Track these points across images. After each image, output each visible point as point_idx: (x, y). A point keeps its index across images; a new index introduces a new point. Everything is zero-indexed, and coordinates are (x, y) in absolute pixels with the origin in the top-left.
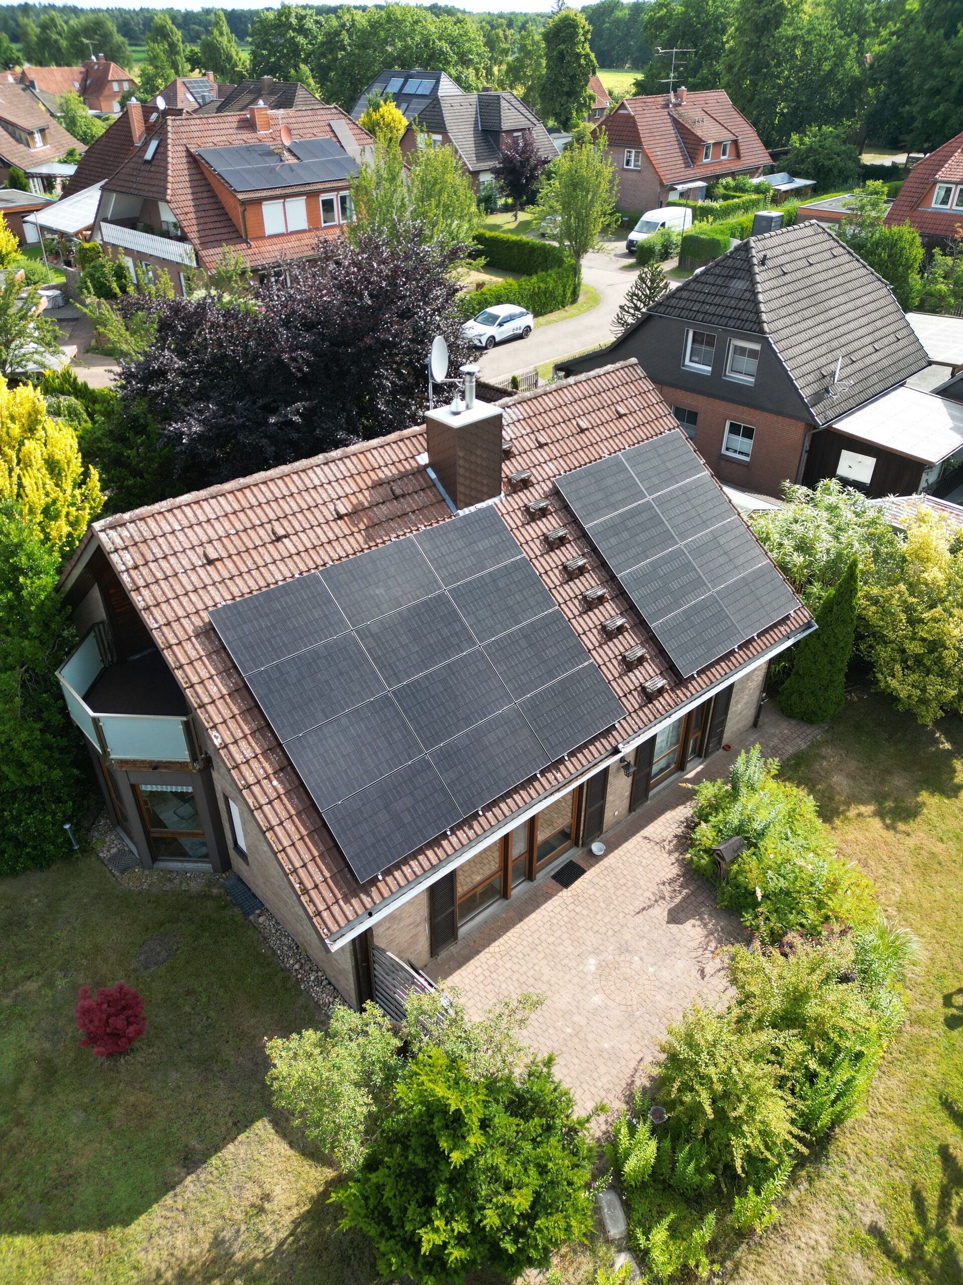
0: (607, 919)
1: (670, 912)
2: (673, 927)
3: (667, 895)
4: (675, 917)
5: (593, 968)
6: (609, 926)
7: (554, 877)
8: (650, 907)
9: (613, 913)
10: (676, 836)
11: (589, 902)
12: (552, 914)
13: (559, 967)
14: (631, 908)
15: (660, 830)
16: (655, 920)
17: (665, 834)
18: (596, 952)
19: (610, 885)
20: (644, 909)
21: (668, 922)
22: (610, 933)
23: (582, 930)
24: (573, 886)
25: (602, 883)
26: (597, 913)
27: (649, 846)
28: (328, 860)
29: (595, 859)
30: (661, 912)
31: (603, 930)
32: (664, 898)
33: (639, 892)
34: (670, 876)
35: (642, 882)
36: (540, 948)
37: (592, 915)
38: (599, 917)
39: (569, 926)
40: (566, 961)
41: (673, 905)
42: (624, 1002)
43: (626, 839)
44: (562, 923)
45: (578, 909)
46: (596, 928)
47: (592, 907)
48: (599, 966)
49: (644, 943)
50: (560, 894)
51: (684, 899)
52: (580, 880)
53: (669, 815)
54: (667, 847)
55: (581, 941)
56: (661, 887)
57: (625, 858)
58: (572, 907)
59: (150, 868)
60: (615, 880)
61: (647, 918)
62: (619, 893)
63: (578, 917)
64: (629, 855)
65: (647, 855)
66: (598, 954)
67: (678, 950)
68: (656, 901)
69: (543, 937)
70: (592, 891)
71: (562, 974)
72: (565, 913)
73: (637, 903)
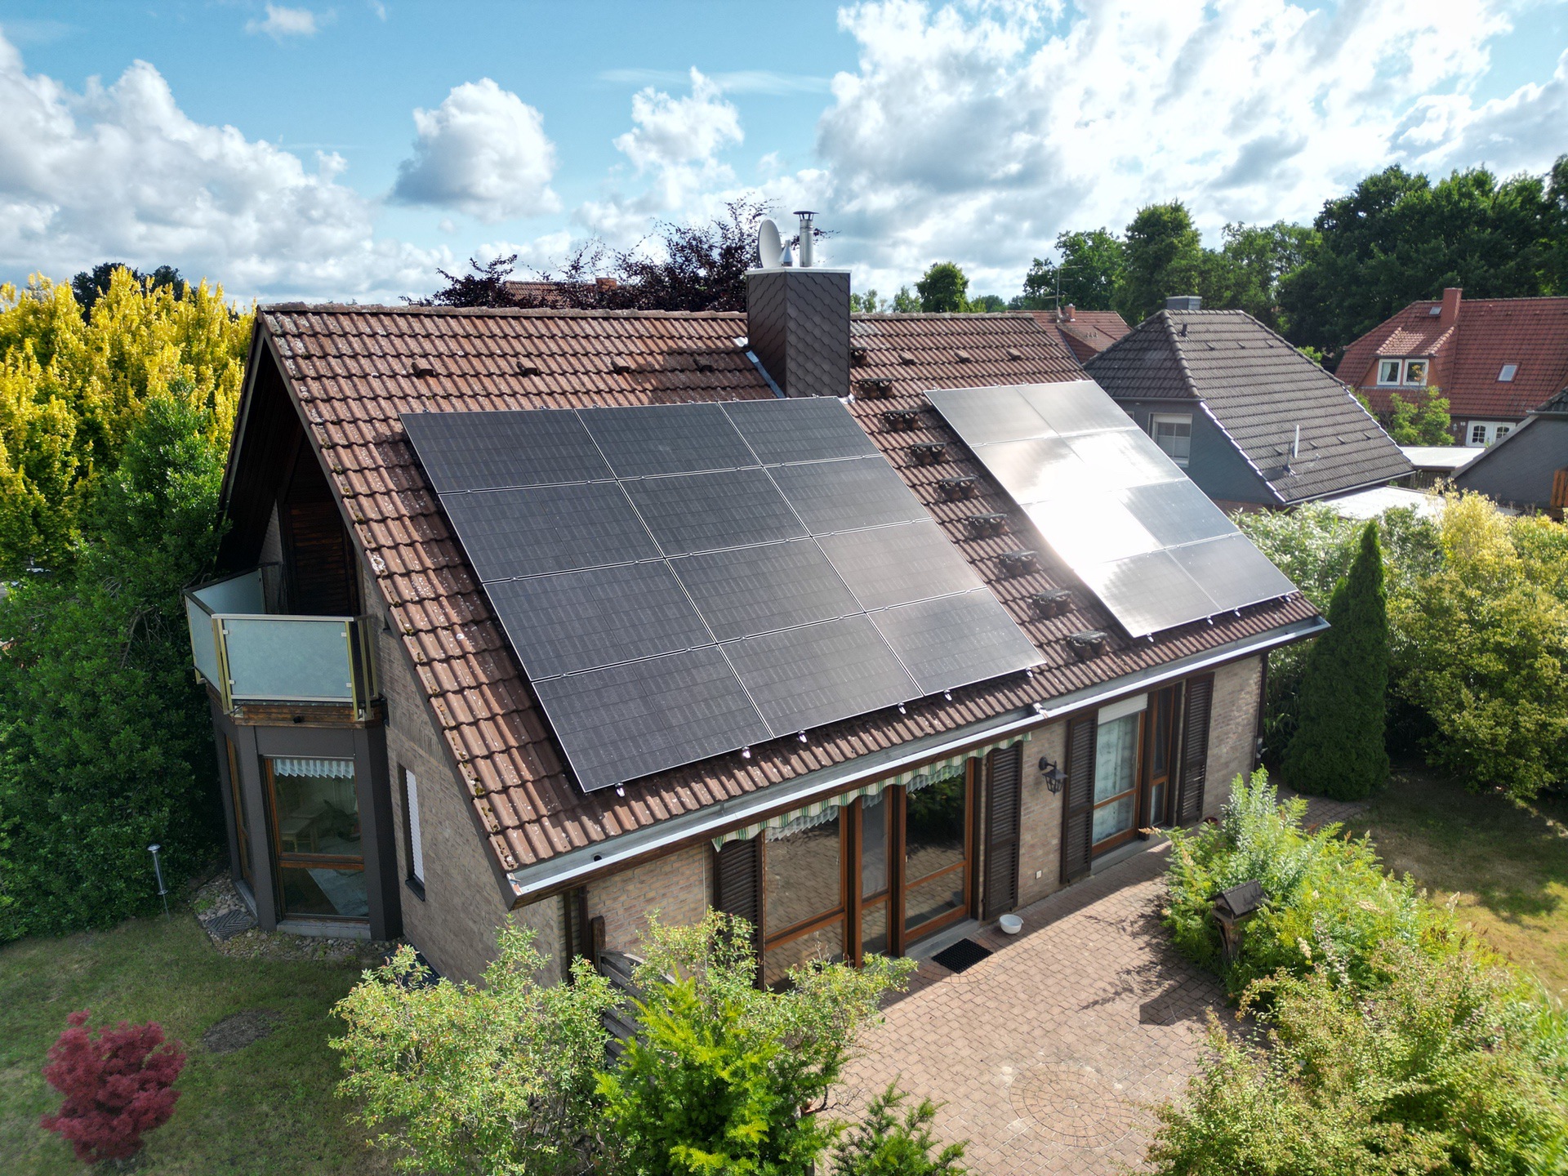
0: (1031, 1014)
1: (1144, 1009)
2: (1153, 1030)
3: (1135, 987)
4: (1153, 1014)
5: (1009, 1080)
6: (1036, 1024)
7: (935, 958)
8: (1105, 1001)
9: (1042, 1007)
10: (1143, 916)
11: (1000, 991)
12: (932, 1005)
13: (947, 1075)
14: (1073, 1001)
15: (1113, 909)
16: (1117, 1018)
17: (1123, 914)
18: (1014, 1057)
19: (1033, 971)
20: (1096, 1003)
21: (1141, 1022)
22: (1037, 1032)
23: (988, 1028)
24: (970, 970)
25: (1021, 968)
26: (1013, 1006)
27: (1098, 927)
28: (533, 756)
29: (1005, 938)
30: (1128, 1008)
31: (1025, 1028)
32: (1131, 991)
33: (1085, 982)
34: (1137, 963)
35: (1090, 970)
36: (911, 1048)
37: (1004, 1008)
38: (1015, 1011)
39: (964, 1021)
40: (959, 1068)
41: (1148, 1000)
42: (1071, 1131)
43: (1058, 917)
44: (950, 1016)
45: (978, 1000)
46: (1011, 1025)
47: (1004, 998)
48: (1021, 1077)
49: (1102, 1048)
50: (948, 979)
51: (1167, 993)
52: (981, 963)
53: (1127, 892)
54: (1129, 929)
55: (985, 1041)
56: (1125, 976)
57: (1057, 940)
58: (969, 996)
59: (271, 931)
60: (1042, 966)
61: (1104, 1015)
62: (1050, 982)
63: (979, 1011)
64: (1064, 936)
65: (1095, 936)
66: (1016, 1061)
67: (1165, 1061)
68: (1116, 993)
69: (917, 1034)
70: (1002, 978)
71: (951, 1085)
72: (955, 1003)
73: (1083, 995)
